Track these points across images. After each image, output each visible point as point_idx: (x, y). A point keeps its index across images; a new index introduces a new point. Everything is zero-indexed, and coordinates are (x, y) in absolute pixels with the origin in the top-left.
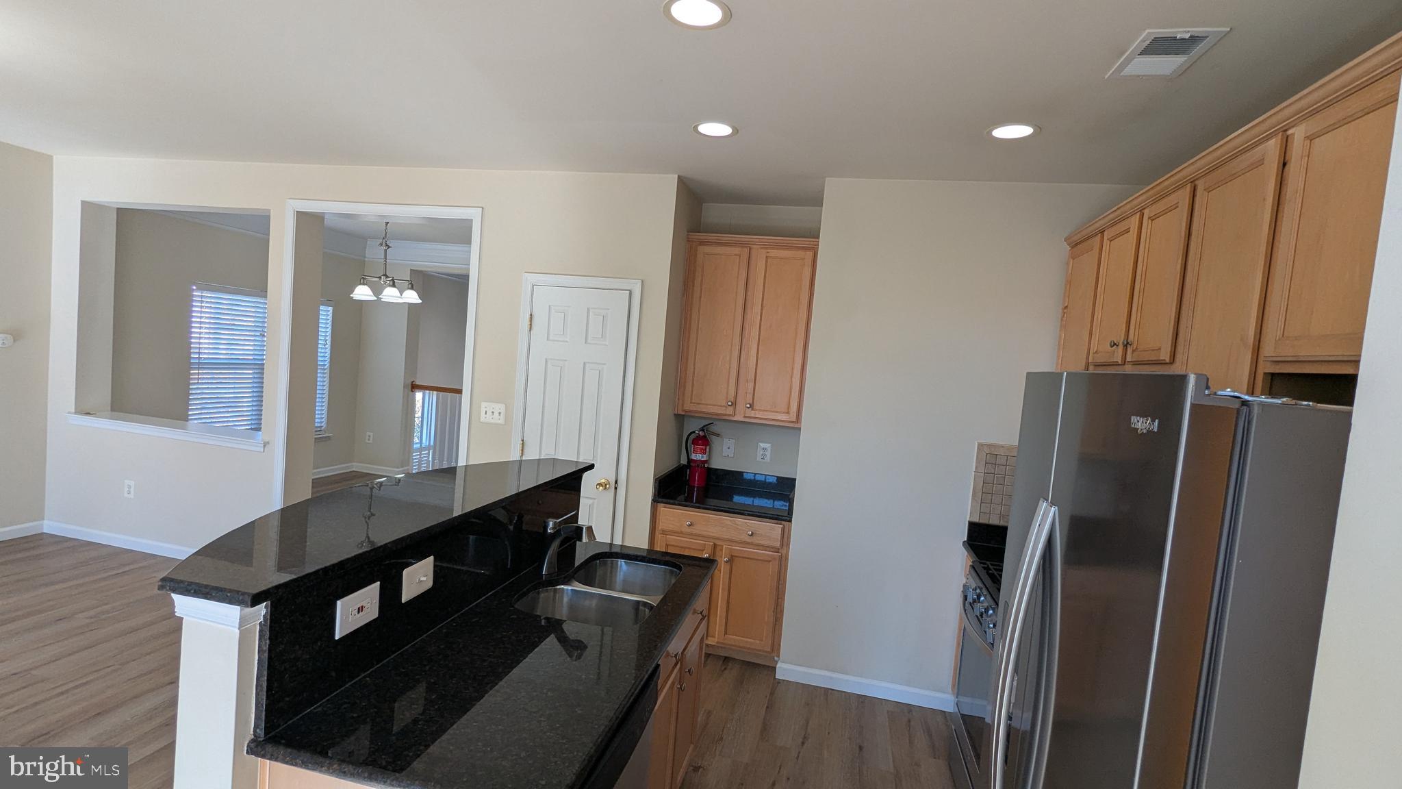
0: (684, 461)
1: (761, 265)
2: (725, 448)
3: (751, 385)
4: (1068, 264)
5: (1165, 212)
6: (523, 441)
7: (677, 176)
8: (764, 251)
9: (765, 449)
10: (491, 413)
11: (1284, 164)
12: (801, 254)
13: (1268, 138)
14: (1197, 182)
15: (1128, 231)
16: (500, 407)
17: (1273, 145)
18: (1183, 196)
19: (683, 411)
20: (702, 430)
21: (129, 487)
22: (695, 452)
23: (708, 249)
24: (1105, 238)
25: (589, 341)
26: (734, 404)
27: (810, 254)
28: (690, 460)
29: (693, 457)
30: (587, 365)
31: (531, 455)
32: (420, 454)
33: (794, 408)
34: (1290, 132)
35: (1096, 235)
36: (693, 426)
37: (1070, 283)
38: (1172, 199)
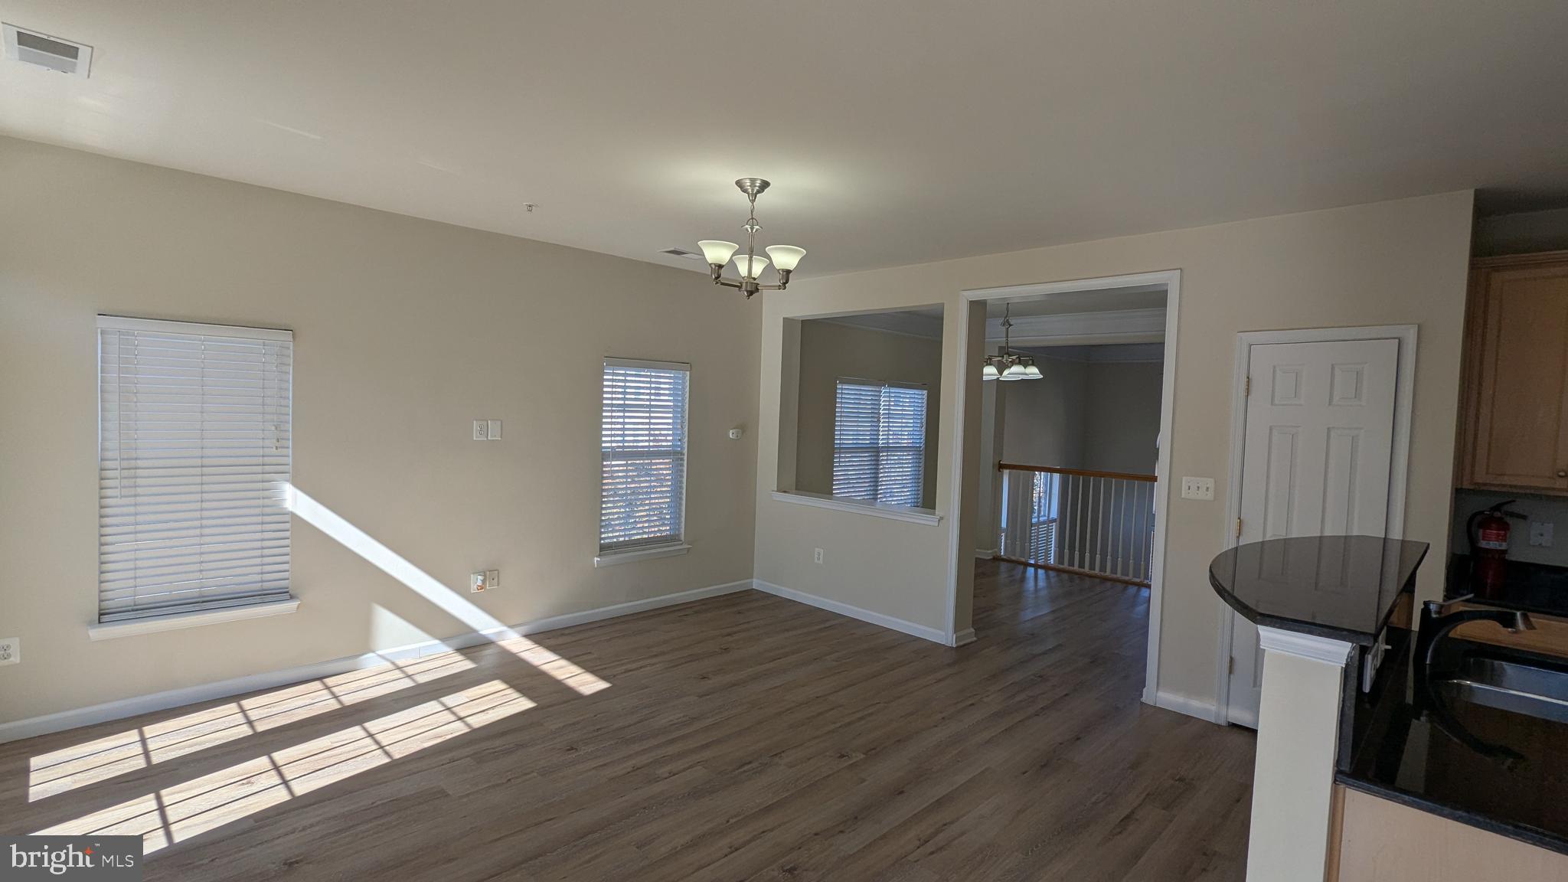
0: (1467, 551)
2: (1534, 534)
6: (1239, 518)
7: (1472, 192)
10: (1196, 488)
16: (1210, 482)
19: (1474, 483)
20: (1496, 508)
21: (819, 554)
22: (1486, 538)
23: (1507, 276)
25: (1334, 403)
29: (1483, 544)
30: (1333, 431)
31: (1252, 536)
32: (1039, 528)
36: (1480, 505)
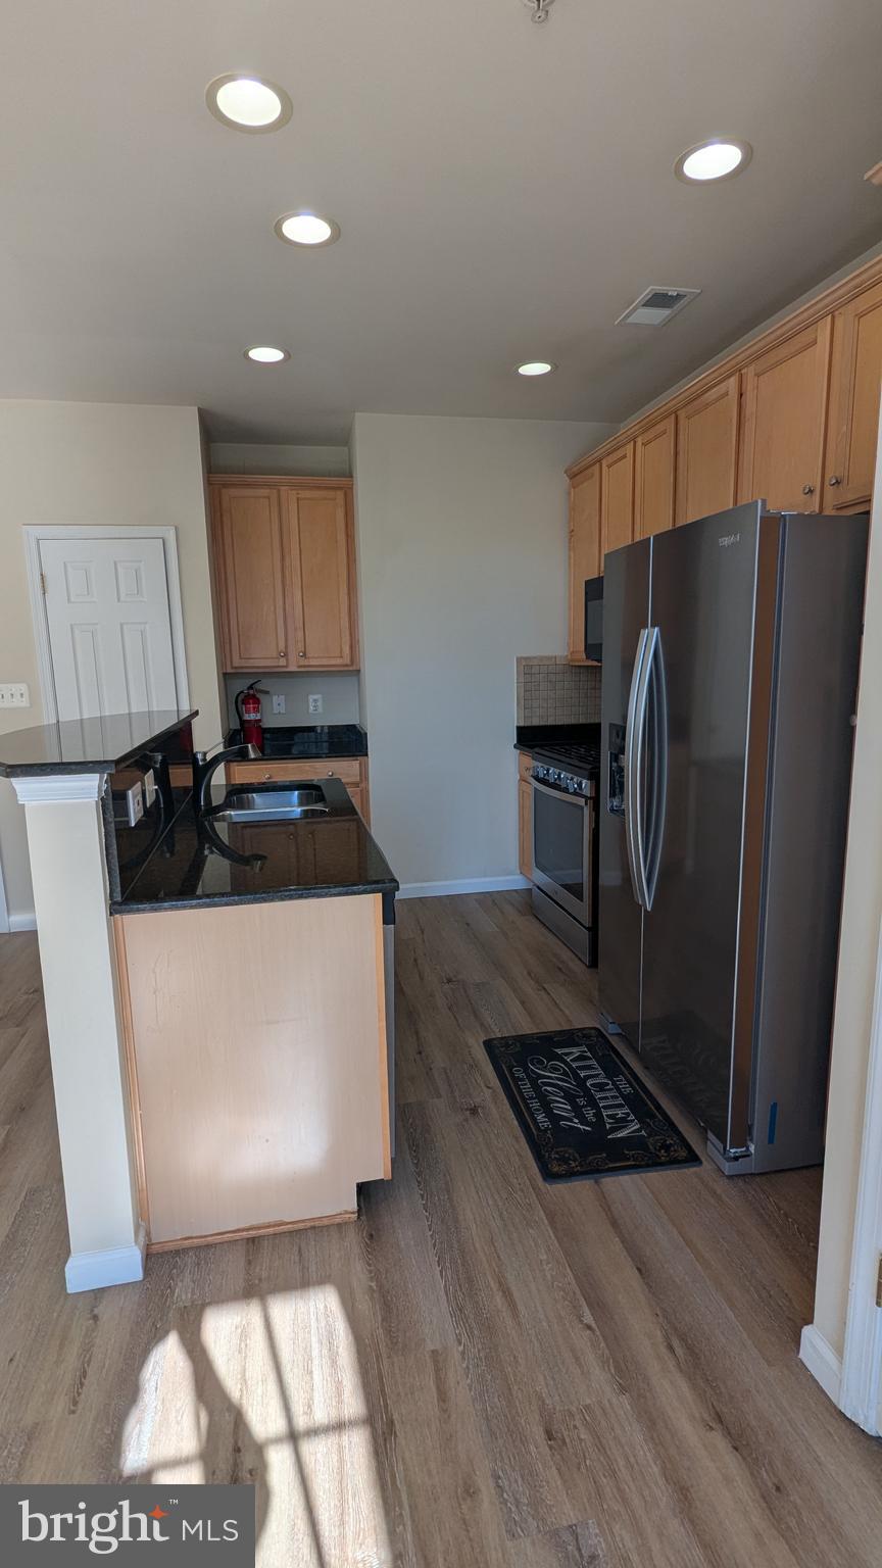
1: (293, 507)
2: (275, 705)
3: (300, 634)
4: (569, 494)
5: (656, 437)
7: (196, 408)
8: (294, 492)
9: (315, 701)
10: (10, 696)
11: (741, 395)
12: (331, 494)
13: (729, 377)
14: (679, 412)
15: (625, 457)
16: (20, 688)
17: (733, 381)
18: (669, 424)
19: (232, 668)
20: (251, 687)
22: (248, 712)
23: (234, 492)
24: (604, 466)
25: (122, 599)
26: (286, 655)
27: (340, 495)
28: (242, 722)
29: (247, 717)
30: (125, 627)
33: (346, 650)
34: (743, 372)
35: (595, 464)
36: (241, 685)
37: (573, 510)
38: (660, 427)
